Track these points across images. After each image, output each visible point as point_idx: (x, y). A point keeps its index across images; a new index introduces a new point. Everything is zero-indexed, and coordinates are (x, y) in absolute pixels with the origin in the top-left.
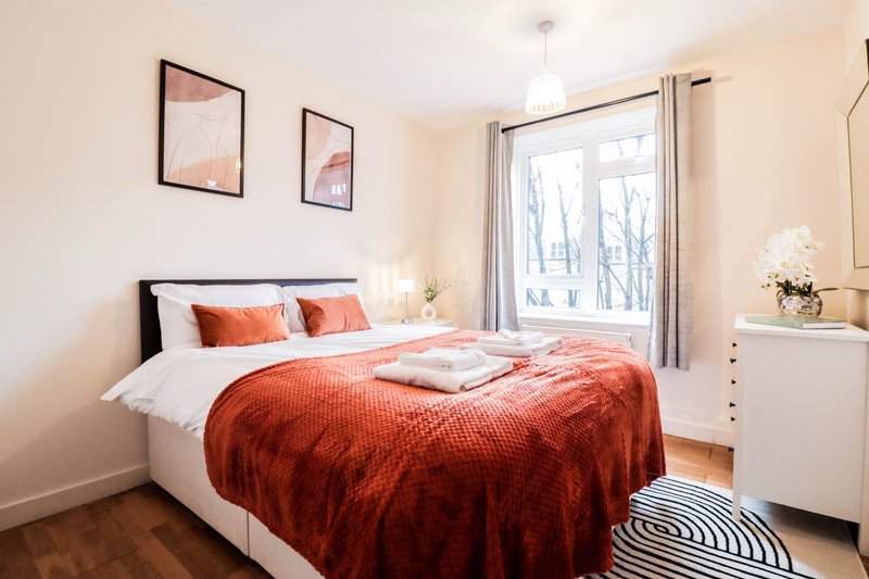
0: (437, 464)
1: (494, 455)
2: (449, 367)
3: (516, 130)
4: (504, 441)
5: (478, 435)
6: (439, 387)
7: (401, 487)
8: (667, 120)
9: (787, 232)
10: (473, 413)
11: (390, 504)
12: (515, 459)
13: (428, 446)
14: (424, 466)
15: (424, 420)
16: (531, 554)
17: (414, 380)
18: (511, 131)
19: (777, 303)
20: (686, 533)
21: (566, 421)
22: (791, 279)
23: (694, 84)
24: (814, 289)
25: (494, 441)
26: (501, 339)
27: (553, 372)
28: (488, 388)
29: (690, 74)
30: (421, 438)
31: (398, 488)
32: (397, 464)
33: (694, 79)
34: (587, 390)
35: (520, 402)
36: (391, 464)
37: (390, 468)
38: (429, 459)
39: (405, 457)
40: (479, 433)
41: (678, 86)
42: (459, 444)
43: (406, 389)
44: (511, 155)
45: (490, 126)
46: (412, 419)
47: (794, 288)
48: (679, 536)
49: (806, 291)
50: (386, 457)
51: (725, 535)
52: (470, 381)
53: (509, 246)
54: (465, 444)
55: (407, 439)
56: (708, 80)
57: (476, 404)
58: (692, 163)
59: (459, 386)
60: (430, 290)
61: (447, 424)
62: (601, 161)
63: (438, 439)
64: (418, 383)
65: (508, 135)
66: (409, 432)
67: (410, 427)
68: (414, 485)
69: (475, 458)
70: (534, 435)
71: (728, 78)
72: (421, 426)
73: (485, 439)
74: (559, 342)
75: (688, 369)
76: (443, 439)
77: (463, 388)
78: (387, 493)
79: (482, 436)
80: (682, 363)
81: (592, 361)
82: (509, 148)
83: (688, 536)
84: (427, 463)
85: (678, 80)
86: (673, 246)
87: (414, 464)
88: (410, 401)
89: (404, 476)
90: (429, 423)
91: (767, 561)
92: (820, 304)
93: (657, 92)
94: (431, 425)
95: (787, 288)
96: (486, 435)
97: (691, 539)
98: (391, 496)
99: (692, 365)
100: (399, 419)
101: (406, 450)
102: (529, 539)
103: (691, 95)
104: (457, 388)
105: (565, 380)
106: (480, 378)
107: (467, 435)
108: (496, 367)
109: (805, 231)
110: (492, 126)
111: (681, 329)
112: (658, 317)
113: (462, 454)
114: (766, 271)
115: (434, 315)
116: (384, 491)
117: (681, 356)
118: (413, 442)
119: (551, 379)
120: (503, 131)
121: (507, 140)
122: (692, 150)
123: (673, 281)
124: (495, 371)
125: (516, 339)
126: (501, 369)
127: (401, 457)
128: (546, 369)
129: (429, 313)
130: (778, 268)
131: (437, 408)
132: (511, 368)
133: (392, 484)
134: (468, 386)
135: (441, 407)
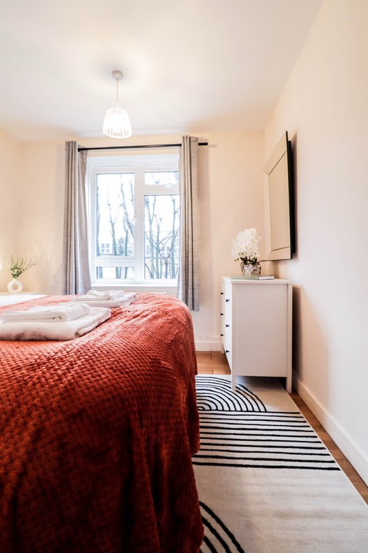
0: (76, 411)
1: (131, 386)
2: (60, 318)
3: (89, 151)
4: (135, 371)
5: (111, 371)
6: (51, 337)
7: (35, 450)
8: (186, 162)
9: (246, 230)
10: (99, 352)
11: (22, 474)
12: (148, 385)
13: (61, 394)
14: (60, 417)
15: (48, 369)
16: (165, 465)
17: (23, 334)
18: (85, 151)
19: (241, 270)
20: (214, 407)
21: (169, 346)
22: (248, 255)
23: (200, 144)
24: (258, 261)
25: (127, 373)
26: (92, 297)
27: (144, 314)
28: (101, 331)
29: (197, 138)
30: (51, 387)
31: (31, 453)
32: (25, 424)
33: (200, 142)
34: (170, 323)
35: (134, 337)
36: (16, 426)
37: (17, 430)
38: (65, 408)
39: (35, 413)
40: (112, 368)
41: (192, 143)
42: (95, 384)
43: (17, 344)
44: (85, 169)
45: (68, 144)
46: (34, 370)
47: (250, 260)
48: (211, 410)
49: (255, 262)
50: (7, 420)
51: (232, 401)
52: (83, 328)
53: (84, 234)
54: (101, 382)
55: (34, 393)
56: (206, 144)
57: (99, 344)
58: (199, 189)
59: (74, 332)
60: (16, 268)
61: (76, 367)
62: (146, 183)
63: (70, 384)
64: (28, 337)
65: (82, 154)
66: (34, 384)
67: (35, 379)
68: (51, 442)
69: (115, 393)
70: (155, 362)
71: (215, 146)
72: (48, 375)
73: (118, 373)
74: (135, 296)
75: (198, 310)
76: (77, 383)
77: (78, 335)
78: (17, 463)
79: (115, 371)
80: (196, 308)
81: (163, 306)
82: (84, 164)
83: (215, 408)
84: (63, 413)
85: (192, 140)
86: (190, 238)
87: (48, 418)
88: (26, 353)
89: (37, 436)
90: (56, 370)
91: (255, 410)
92: (260, 268)
93: (180, 145)
94: (60, 372)
95: (245, 261)
96: (119, 368)
97: (217, 410)
98: (24, 465)
99: (200, 308)
100: (18, 373)
101: (35, 405)
102: (165, 452)
103: (198, 150)
104: (73, 335)
105: (155, 318)
106: (90, 325)
107: (100, 373)
108: (100, 315)
109: (254, 230)
110: (70, 145)
111: (195, 287)
112: (183, 281)
113: (101, 393)
114: (237, 251)
115: (20, 288)
116: (12, 462)
117: (195, 303)
118: (42, 393)
119: (145, 319)
120: (79, 150)
121: (82, 158)
122: (199, 182)
123: (190, 259)
124: (100, 319)
125: (105, 296)
126: (103, 317)
127: (29, 414)
128: (138, 312)
129: (15, 287)
130: (244, 250)
131: (60, 354)
132: (110, 316)
133: (22, 450)
134: (81, 332)
135: (65, 353)
